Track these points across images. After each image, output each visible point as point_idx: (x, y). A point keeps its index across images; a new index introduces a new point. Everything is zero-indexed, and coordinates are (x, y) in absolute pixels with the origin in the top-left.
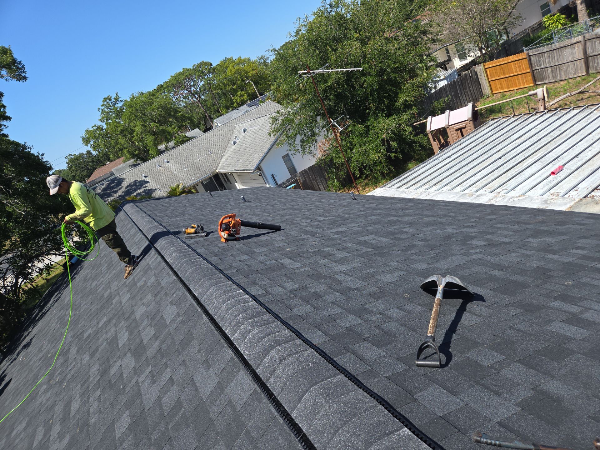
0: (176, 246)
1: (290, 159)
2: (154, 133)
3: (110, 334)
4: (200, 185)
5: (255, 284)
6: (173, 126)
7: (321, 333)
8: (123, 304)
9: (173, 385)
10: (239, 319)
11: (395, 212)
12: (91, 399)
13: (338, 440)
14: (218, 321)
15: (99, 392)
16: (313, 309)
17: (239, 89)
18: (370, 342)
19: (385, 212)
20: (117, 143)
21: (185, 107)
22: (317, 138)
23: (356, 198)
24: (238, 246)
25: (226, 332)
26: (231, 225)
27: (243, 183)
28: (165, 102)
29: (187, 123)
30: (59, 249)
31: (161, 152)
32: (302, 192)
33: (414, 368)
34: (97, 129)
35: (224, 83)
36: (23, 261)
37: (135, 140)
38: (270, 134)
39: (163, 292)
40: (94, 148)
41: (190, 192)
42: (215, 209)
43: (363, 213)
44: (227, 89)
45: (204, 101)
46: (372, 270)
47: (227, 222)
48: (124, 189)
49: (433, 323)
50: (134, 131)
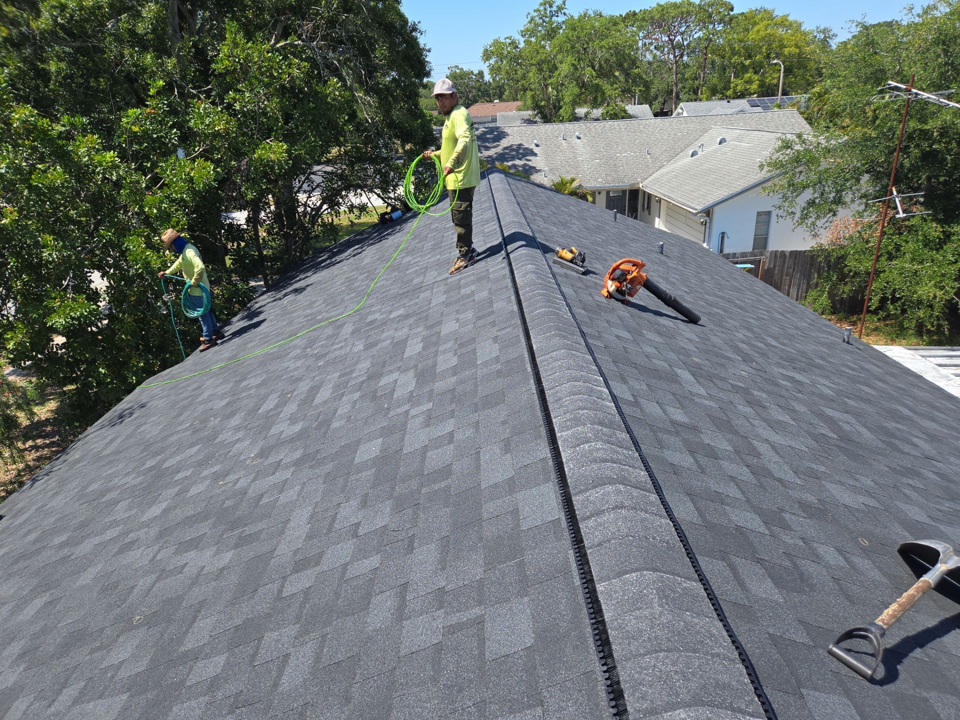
0: (538, 265)
1: (768, 223)
2: (583, 85)
3: (399, 333)
4: (604, 194)
5: (624, 380)
6: (615, 86)
7: (692, 508)
8: (432, 305)
9: (449, 443)
10: (582, 415)
11: (911, 402)
12: (344, 398)
13: (652, 664)
14: (549, 399)
15: (357, 395)
16: (695, 467)
17: (753, 68)
18: (766, 569)
19: (893, 393)
20: (524, 77)
21: (650, 63)
22: (840, 209)
23: (851, 342)
24: (622, 313)
25: (554, 421)
26: (629, 277)
27: (667, 222)
28: (626, 42)
29: (637, 90)
30: (385, 190)
31: (575, 118)
32: (760, 285)
33: (821, 651)
34: (510, 44)
35: (735, 48)
37: (551, 84)
38: (761, 167)
39: (490, 319)
40: (491, 70)
41: (583, 197)
42: (611, 242)
43: (850, 371)
44: (733, 61)
45: (684, 64)
46: (823, 469)
47: (626, 271)
48: (499, 150)
49: (895, 611)
50: (557, 69)
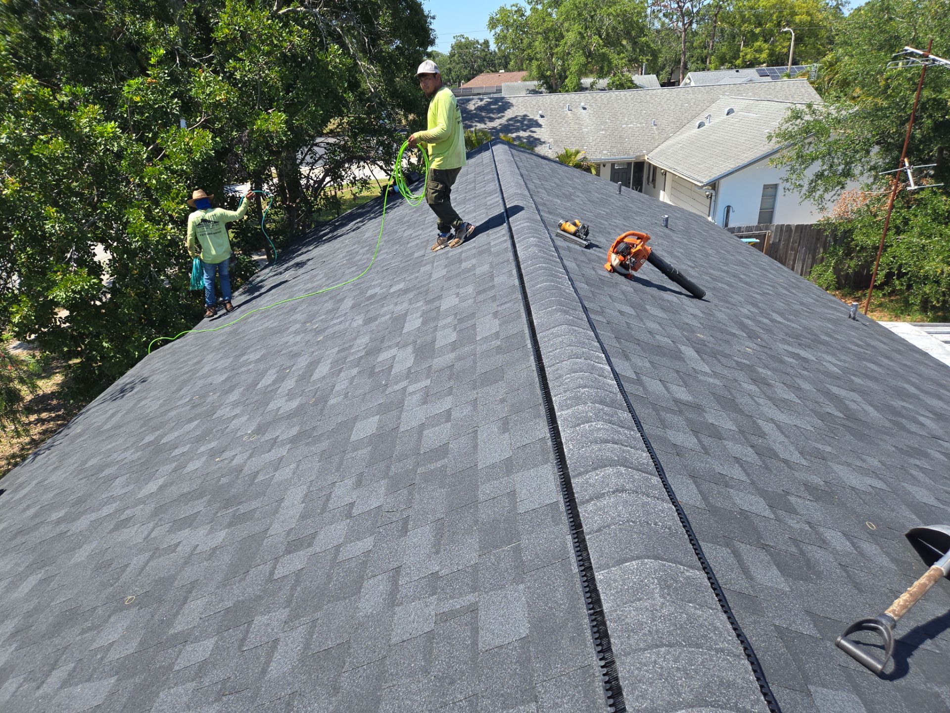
0: (541, 239)
1: (774, 196)
2: (589, 55)
3: (399, 308)
4: (609, 167)
5: (626, 357)
6: (622, 55)
7: (695, 490)
8: (432, 279)
9: (447, 421)
10: (582, 394)
11: (917, 379)
12: (342, 374)
13: (653, 659)
14: (549, 376)
15: (355, 371)
16: (698, 448)
17: (763, 36)
18: (771, 555)
19: (899, 370)
20: (530, 46)
21: (658, 31)
22: (848, 181)
23: (857, 318)
24: (625, 287)
25: (554, 399)
26: (633, 250)
27: (672, 195)
28: (635, 8)
29: (644, 59)
30: (388, 163)
31: (580, 88)
32: (766, 259)
33: (829, 644)
34: (516, 12)
35: (745, 16)
36: (342, 155)
37: (557, 53)
38: (770, 138)
39: (491, 293)
40: (497, 39)
41: (588, 170)
42: (615, 214)
43: (856, 348)
44: (742, 29)
45: (693, 32)
46: (828, 449)
47: (631, 244)
48: (503, 121)
49: (906, 601)
50: (563, 37)
